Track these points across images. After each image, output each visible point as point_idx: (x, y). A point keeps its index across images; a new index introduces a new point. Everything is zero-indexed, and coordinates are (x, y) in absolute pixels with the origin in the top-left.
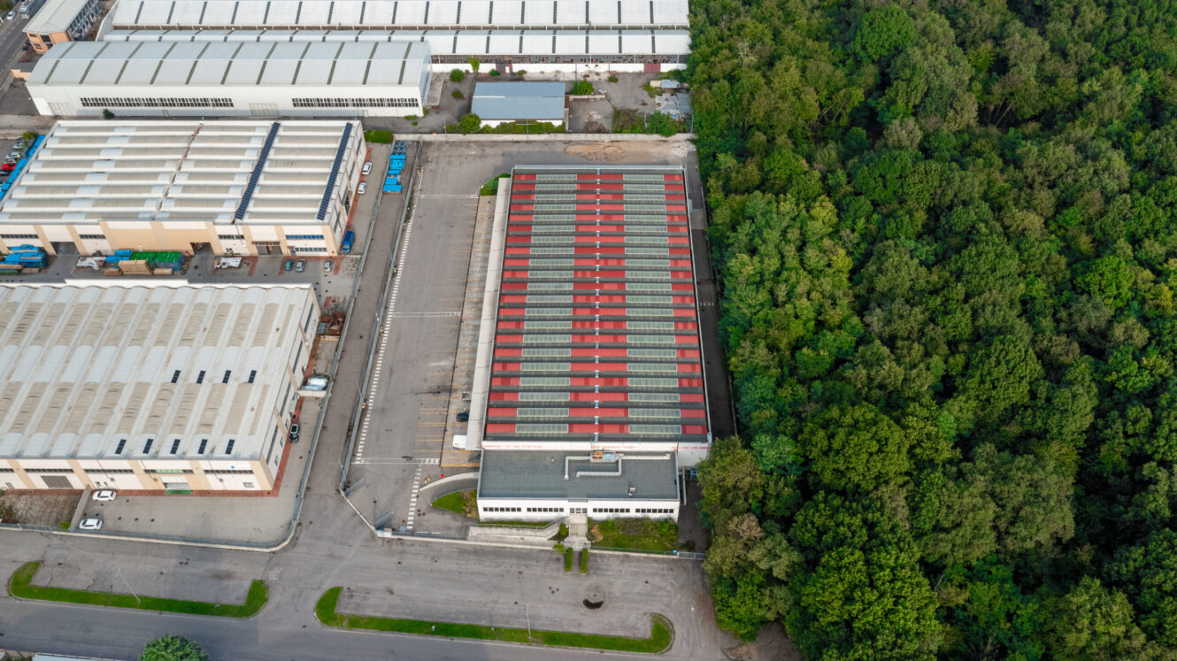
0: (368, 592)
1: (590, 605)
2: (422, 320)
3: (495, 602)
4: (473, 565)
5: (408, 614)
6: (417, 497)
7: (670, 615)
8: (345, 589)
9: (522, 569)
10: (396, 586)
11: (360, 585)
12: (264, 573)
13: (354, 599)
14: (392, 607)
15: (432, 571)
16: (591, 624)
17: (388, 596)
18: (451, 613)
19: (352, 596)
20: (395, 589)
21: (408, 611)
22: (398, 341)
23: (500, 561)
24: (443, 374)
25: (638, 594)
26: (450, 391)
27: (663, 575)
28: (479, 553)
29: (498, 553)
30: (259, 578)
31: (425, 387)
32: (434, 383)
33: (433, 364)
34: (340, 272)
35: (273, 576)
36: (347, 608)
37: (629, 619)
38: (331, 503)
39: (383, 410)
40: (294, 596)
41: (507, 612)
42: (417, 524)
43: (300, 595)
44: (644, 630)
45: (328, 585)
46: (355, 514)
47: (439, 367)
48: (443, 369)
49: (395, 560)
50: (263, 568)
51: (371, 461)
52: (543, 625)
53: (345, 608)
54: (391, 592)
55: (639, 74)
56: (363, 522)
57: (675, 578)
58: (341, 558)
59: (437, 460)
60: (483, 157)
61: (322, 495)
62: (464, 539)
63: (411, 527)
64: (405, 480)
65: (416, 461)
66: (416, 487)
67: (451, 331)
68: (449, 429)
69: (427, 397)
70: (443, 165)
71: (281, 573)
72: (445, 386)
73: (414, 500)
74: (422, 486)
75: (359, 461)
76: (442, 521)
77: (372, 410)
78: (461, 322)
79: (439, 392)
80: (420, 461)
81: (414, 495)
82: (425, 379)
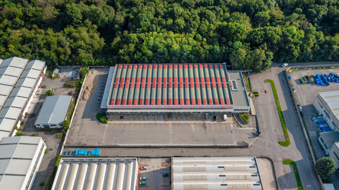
0: (277, 135)
1: (266, 92)
2: (173, 135)
3: (271, 109)
4: (262, 114)
7: (264, 80)
8: (278, 141)
9: (260, 104)
10: (273, 129)
11: (276, 137)
13: (281, 138)
14: (279, 129)
15: (267, 122)
16: (270, 92)
17: (277, 131)
19: (280, 139)
20: (275, 129)
21: (280, 126)
24: (197, 127)
25: (260, 84)
26: (204, 124)
27: (254, 80)
30: (282, 163)
31: (204, 130)
32: (202, 129)
33: (193, 129)
34: (148, 164)
35: (280, 159)
36: (284, 139)
37: (267, 87)
38: (252, 149)
39: (214, 141)
40: (285, 153)
41: (273, 107)
42: (253, 127)
43: (284, 151)
44: (269, 84)
45: (278, 145)
46: (254, 142)
47: (194, 128)
49: (266, 131)
50: (279, 163)
51: (234, 141)
53: (283, 140)
54: (275, 130)
56: (256, 140)
57: (254, 78)
58: (269, 143)
59: (231, 124)
60: (82, 124)
61: (250, 152)
62: (256, 116)
63: (255, 128)
64: (240, 132)
65: (232, 130)
66: (241, 128)
67: (179, 126)
68: (219, 123)
69: (208, 129)
70: (84, 137)
71: (279, 157)
72: (202, 125)
73: (246, 128)
74: (241, 127)
75: (235, 144)
76: (251, 121)
77: (214, 144)
78: (174, 124)
79: (205, 127)
80: (232, 129)
81: (244, 129)
82: (200, 131)
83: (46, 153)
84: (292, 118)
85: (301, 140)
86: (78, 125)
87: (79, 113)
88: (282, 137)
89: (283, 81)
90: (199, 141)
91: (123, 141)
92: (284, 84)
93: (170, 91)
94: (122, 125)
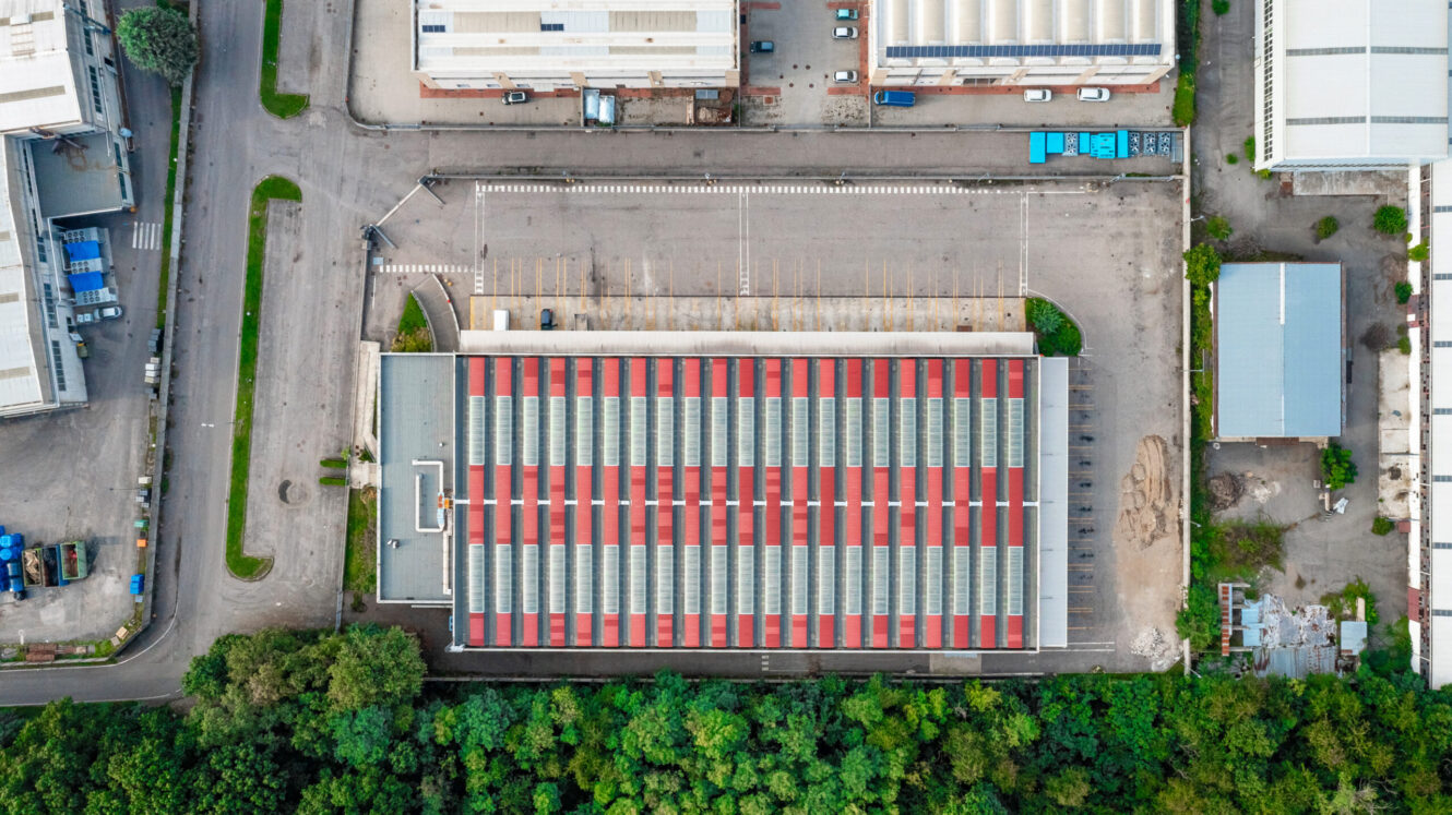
0: (297, 232)
1: (284, 487)
2: (734, 238)
3: (286, 380)
4: (331, 349)
5: (269, 283)
6: (425, 273)
7: (272, 578)
8: (299, 205)
9: (328, 409)
10: (304, 266)
11: (306, 222)
12: (318, 106)
13: (286, 218)
14: (278, 263)
15: (324, 303)
16: (261, 490)
17: (293, 255)
18: (271, 331)
19: (290, 214)
20: (299, 263)
21: (273, 282)
22: (692, 209)
23: (338, 381)
24: (628, 280)
25: (298, 544)
26: (597, 295)
27: (320, 573)
28: (349, 357)
29: (348, 378)
30: (312, 101)
31: (602, 260)
32: (609, 269)
33: (646, 266)
34: (833, 98)
35: (315, 117)
36: (275, 211)
37: (267, 530)
39: (564, 209)
40: (290, 148)
41: (273, 393)
42: (387, 278)
43: (291, 155)
44: (252, 549)
45: (304, 185)
46: (399, 199)
47: (641, 275)
48: (638, 279)
49: (339, 257)
50: (324, 103)
51: (480, 204)
52: (257, 434)
53: (276, 209)
54: (296, 259)
56: (388, 210)
57: (317, 587)
58: (339, 192)
59: (481, 291)
60: (1136, 293)
61: (427, 152)
62: (364, 337)
63: (381, 270)
64: (450, 255)
65: (480, 263)
66: (440, 270)
67: (709, 284)
69: (585, 265)
70: (1112, 224)
71: (318, 127)
72: (605, 287)
73: (421, 270)
74: (440, 277)
75: (480, 190)
76: (388, 308)
77: (564, 193)
78: (728, 297)
79: (594, 280)
80: (479, 268)
81: (427, 268)
82: (617, 258)
83: (1250, 140)
84: (206, 323)
85: (205, 209)
86: (1155, 292)
87: (1163, 359)
88: (278, 223)
89: (178, 562)
90: (628, 209)
91: (944, 206)
92: (180, 540)
94: (956, 292)
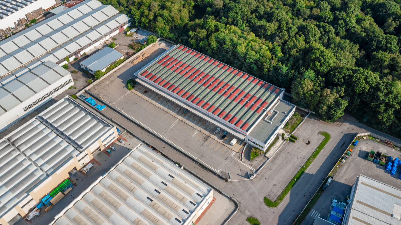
0: (271, 191)
1: (308, 144)
2: (172, 129)
3: (294, 163)
4: (278, 162)
5: (286, 184)
6: (244, 163)
7: (321, 130)
8: (266, 196)
9: (287, 152)
10: (274, 182)
11: (267, 192)
12: (245, 216)
13: (272, 195)
14: (281, 187)
15: (274, 172)
16: (314, 146)
17: (276, 187)
18: (292, 174)
19: (270, 195)
20: (275, 184)
21: (285, 184)
22: (175, 139)
23: (281, 155)
24: (200, 135)
25: (311, 132)
26: (209, 136)
27: (308, 125)
28: (275, 158)
29: (278, 154)
30: (246, 218)
31: (202, 142)
32: (202, 139)
33: (194, 135)
34: (127, 140)
35: (248, 214)
36: (274, 199)
37: (317, 138)
38: (230, 186)
39: (202, 156)
40: (260, 211)
41: (299, 162)
42: (254, 167)
43: (261, 209)
44: (323, 137)
45: (262, 200)
46: (239, 181)
47: (196, 135)
48: (197, 134)
49: (264, 179)
50: (243, 215)
51: (220, 168)
52: (308, 156)
53: (273, 199)
54: (275, 185)
55: (119, 34)
56: (244, 181)
57: (311, 123)
58: (254, 192)
59: (234, 152)
60: (112, 81)
61: (225, 187)
62: (268, 158)
63: (255, 170)
64: (235, 163)
65: (230, 157)
66: (240, 161)
67: (184, 125)
68: (224, 144)
69: (206, 143)
70: (104, 92)
71: (249, 211)
72: (206, 137)
73: (245, 164)
74: (241, 160)
75: (218, 172)
76: (258, 161)
77: (199, 158)
78: (182, 121)
79: (207, 139)
80: (231, 156)
81: (243, 163)
82: (198, 140)
83: (70, 88)
84: (309, 186)
85: (294, 211)
86: (110, 80)
87: (119, 72)
88: (275, 195)
89: (344, 144)
90: (188, 147)
91: (127, 111)
92: (341, 148)
93: (201, 89)
94: (140, 98)
